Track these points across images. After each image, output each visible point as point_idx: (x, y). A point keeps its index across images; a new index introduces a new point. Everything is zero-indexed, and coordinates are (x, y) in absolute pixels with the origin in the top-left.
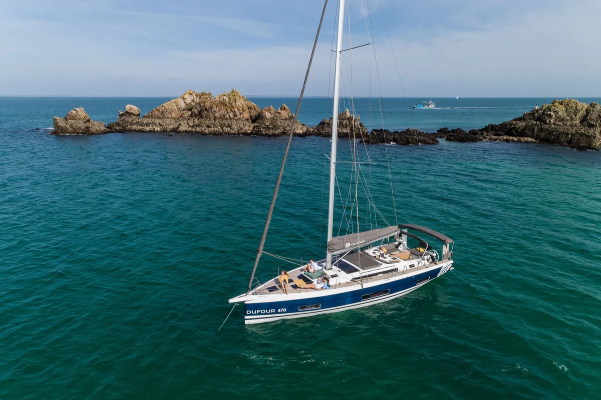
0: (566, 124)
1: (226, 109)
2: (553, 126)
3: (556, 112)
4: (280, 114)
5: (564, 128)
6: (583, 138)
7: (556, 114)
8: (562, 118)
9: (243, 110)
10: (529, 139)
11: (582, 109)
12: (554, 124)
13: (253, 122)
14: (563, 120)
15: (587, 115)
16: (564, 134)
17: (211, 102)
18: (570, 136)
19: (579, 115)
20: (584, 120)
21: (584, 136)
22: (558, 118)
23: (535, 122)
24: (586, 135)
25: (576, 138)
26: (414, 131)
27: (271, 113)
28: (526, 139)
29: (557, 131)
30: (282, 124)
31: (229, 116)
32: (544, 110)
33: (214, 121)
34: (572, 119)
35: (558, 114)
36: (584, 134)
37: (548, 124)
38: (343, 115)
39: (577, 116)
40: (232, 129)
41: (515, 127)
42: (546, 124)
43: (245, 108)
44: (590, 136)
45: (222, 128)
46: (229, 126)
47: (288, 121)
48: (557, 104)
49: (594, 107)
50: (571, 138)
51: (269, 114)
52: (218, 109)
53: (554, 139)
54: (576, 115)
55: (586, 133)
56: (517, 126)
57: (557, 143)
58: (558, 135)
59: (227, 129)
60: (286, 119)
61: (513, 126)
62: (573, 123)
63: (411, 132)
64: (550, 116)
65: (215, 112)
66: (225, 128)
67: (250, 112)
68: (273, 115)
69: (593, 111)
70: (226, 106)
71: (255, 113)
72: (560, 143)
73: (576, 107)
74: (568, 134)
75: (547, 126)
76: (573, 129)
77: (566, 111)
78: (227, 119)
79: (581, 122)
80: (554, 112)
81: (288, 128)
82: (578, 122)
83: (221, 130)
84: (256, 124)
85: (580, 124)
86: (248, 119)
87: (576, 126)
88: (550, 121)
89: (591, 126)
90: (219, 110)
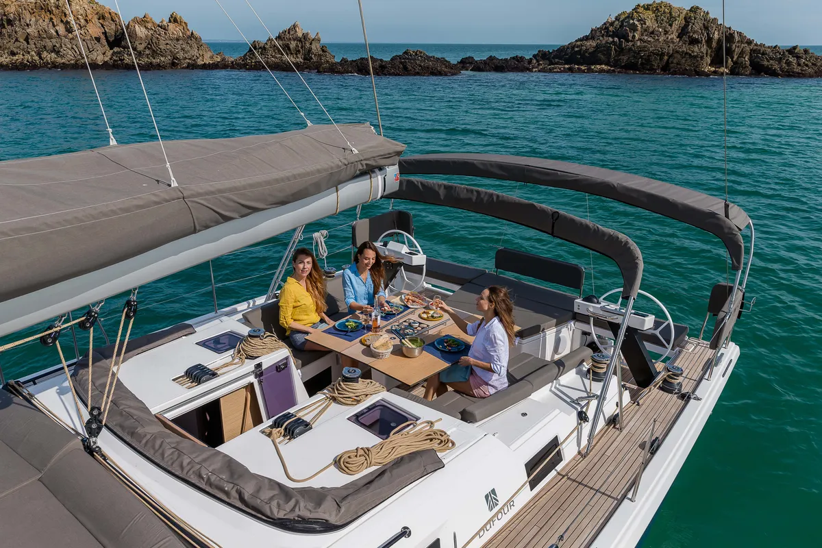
0: (658, 40)
1: (51, 19)
2: (639, 43)
3: (642, 21)
4: (165, 29)
5: (655, 46)
6: (686, 60)
7: (642, 24)
8: (651, 30)
9: (86, 20)
10: (603, 66)
11: (679, 16)
12: (640, 40)
13: (111, 45)
14: (652, 33)
15: (686, 26)
16: (657, 55)
17: (20, 6)
18: (666, 58)
19: (676, 25)
20: (683, 32)
21: (687, 56)
22: (645, 30)
23: (611, 39)
24: (690, 55)
25: (675, 61)
26: (416, 54)
27: (146, 28)
28: (598, 67)
29: (646, 51)
30: (168, 47)
31: (57, 32)
32: (622, 22)
33: (25, 43)
34: (666, 32)
35: (645, 24)
36: (687, 53)
37: (631, 41)
38: (289, 33)
39: (673, 27)
40: (62, 57)
41: (581, 49)
42: (628, 41)
43: (90, 17)
44: (695, 57)
45: (39, 54)
46: (54, 50)
47: (181, 42)
48: (641, 10)
49: (695, 12)
50: (668, 60)
51: (143, 30)
52: (33, 19)
53: (642, 64)
54: (671, 25)
55: (690, 52)
56: (584, 48)
57: (648, 70)
58: (649, 56)
59: (49, 57)
60: (178, 40)
61: (576, 49)
62: (667, 38)
63: (411, 55)
64: (634, 28)
65: (28, 25)
66: (45, 54)
67: (102, 26)
68: (152, 32)
69: (695, 19)
70: (51, 12)
71: (113, 27)
72: (652, 71)
73: (670, 13)
74: (662, 55)
75: (630, 44)
76: (669, 47)
77: (656, 20)
78: (50, 38)
79: (680, 36)
80: (639, 21)
81: (181, 55)
82: (674, 36)
83: (37, 58)
84: (116, 49)
85: (678, 40)
86: (98, 39)
87: (673, 43)
88: (634, 37)
89: (694, 42)
90: (37, 21)
